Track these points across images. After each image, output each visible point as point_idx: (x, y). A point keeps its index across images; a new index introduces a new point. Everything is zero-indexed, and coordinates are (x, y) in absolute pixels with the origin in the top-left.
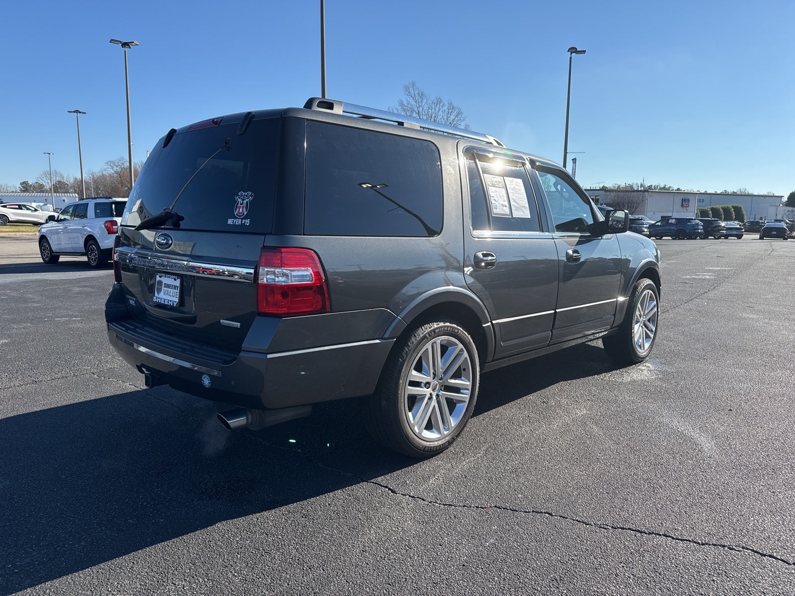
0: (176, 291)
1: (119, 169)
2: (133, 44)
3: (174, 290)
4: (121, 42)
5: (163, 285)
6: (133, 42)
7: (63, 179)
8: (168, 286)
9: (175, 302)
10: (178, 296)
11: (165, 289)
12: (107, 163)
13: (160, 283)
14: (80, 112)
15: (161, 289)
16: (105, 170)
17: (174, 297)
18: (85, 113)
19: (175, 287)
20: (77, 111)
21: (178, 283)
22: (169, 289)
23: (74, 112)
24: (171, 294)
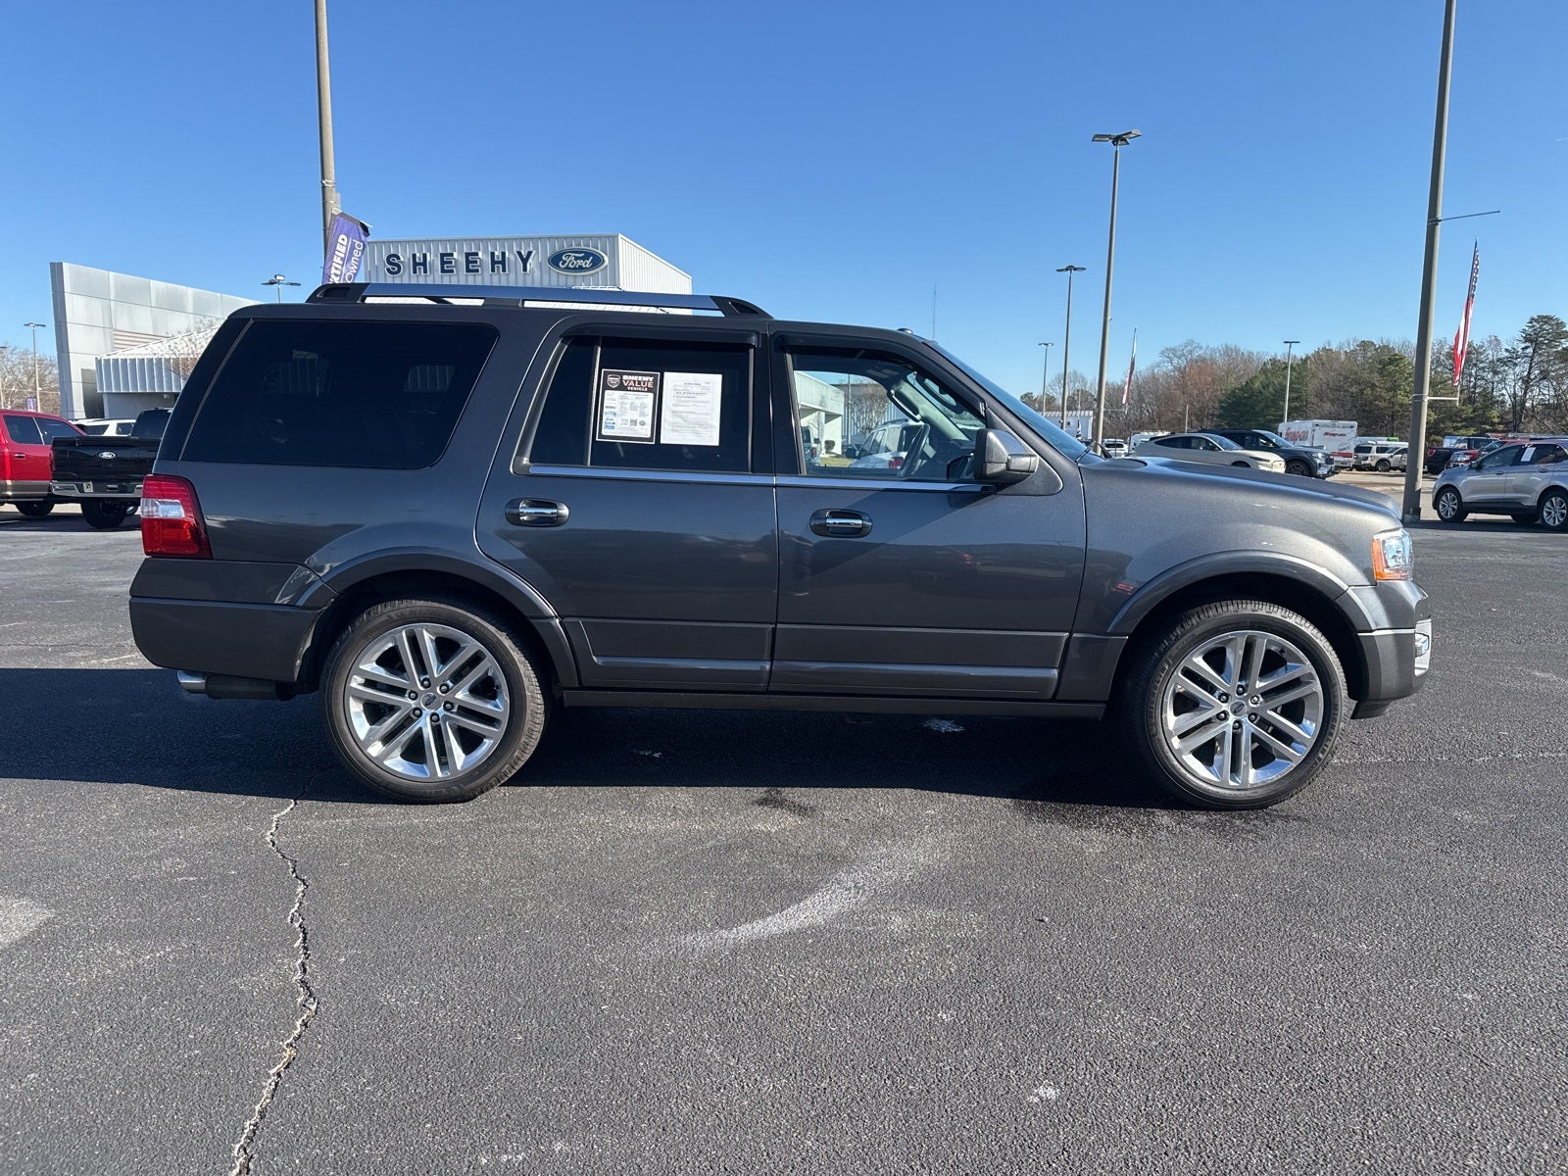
1: (1183, 363)
2: (1131, 136)
4: (1109, 136)
6: (1130, 133)
7: (1085, 385)
12: (1163, 353)
14: (1076, 269)
16: (1158, 366)
18: (1084, 269)
20: (1070, 268)
23: (1067, 269)
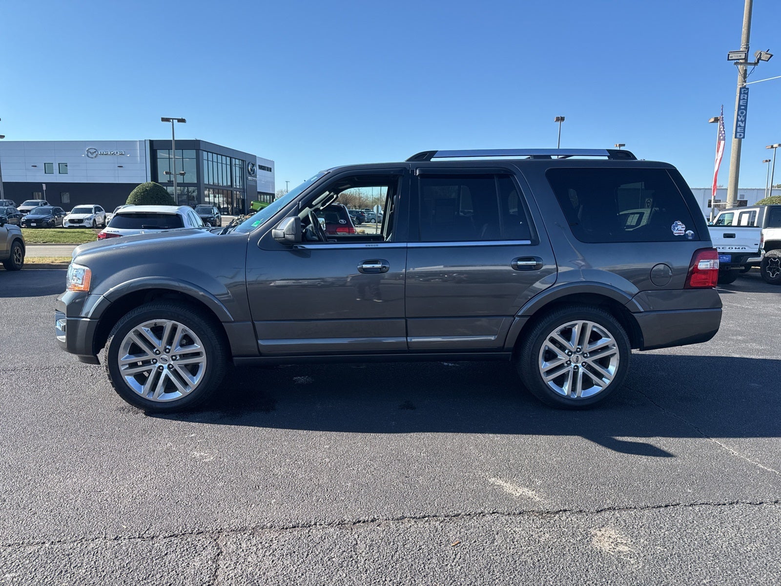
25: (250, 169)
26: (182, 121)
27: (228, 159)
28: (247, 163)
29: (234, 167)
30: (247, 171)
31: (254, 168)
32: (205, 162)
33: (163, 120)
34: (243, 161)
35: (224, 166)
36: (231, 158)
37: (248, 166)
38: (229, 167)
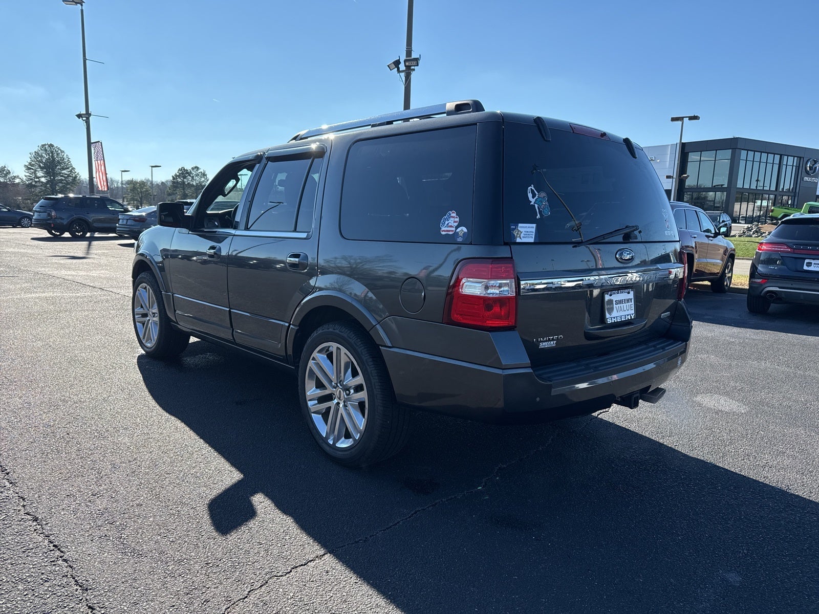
0: (630, 303)
3: (628, 304)
5: (614, 303)
8: (620, 302)
9: (632, 314)
10: (633, 308)
11: (617, 306)
13: (611, 301)
15: (613, 308)
17: (628, 310)
19: (628, 300)
21: (631, 295)
22: (622, 305)
24: (625, 309)
25: (808, 166)
26: (695, 118)
27: (777, 157)
28: (805, 160)
29: (785, 167)
30: (804, 170)
31: (816, 166)
32: (742, 164)
33: (673, 119)
34: (800, 158)
35: (769, 166)
36: (781, 155)
37: (807, 164)
38: (776, 167)
